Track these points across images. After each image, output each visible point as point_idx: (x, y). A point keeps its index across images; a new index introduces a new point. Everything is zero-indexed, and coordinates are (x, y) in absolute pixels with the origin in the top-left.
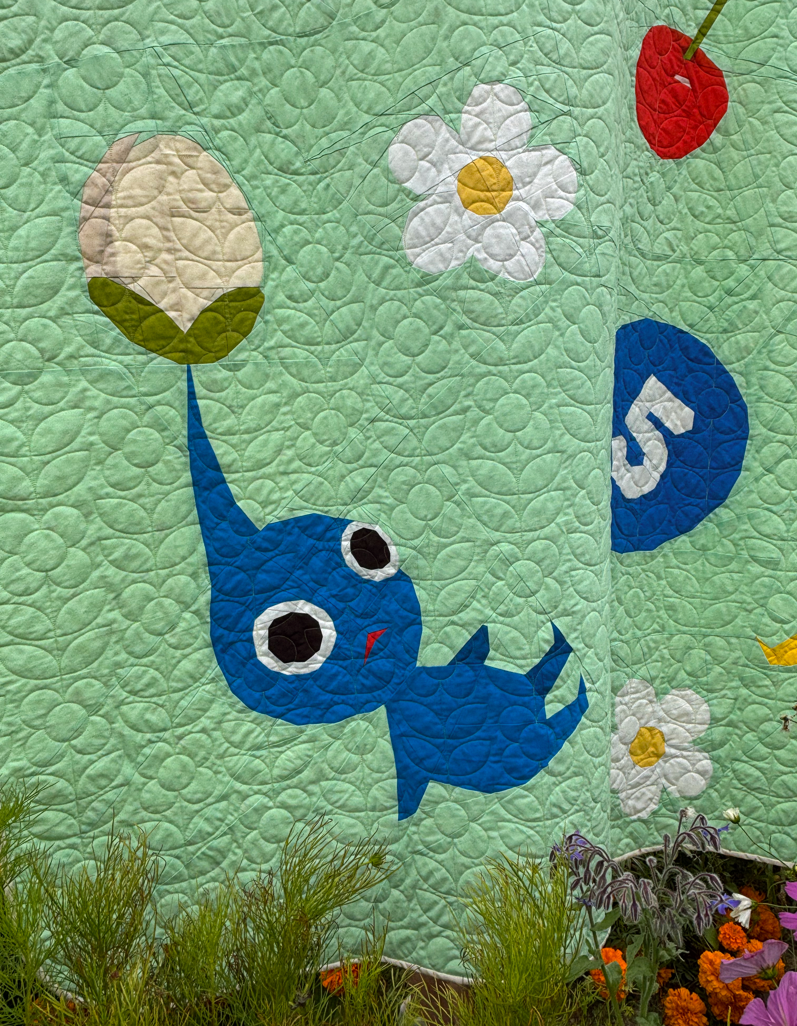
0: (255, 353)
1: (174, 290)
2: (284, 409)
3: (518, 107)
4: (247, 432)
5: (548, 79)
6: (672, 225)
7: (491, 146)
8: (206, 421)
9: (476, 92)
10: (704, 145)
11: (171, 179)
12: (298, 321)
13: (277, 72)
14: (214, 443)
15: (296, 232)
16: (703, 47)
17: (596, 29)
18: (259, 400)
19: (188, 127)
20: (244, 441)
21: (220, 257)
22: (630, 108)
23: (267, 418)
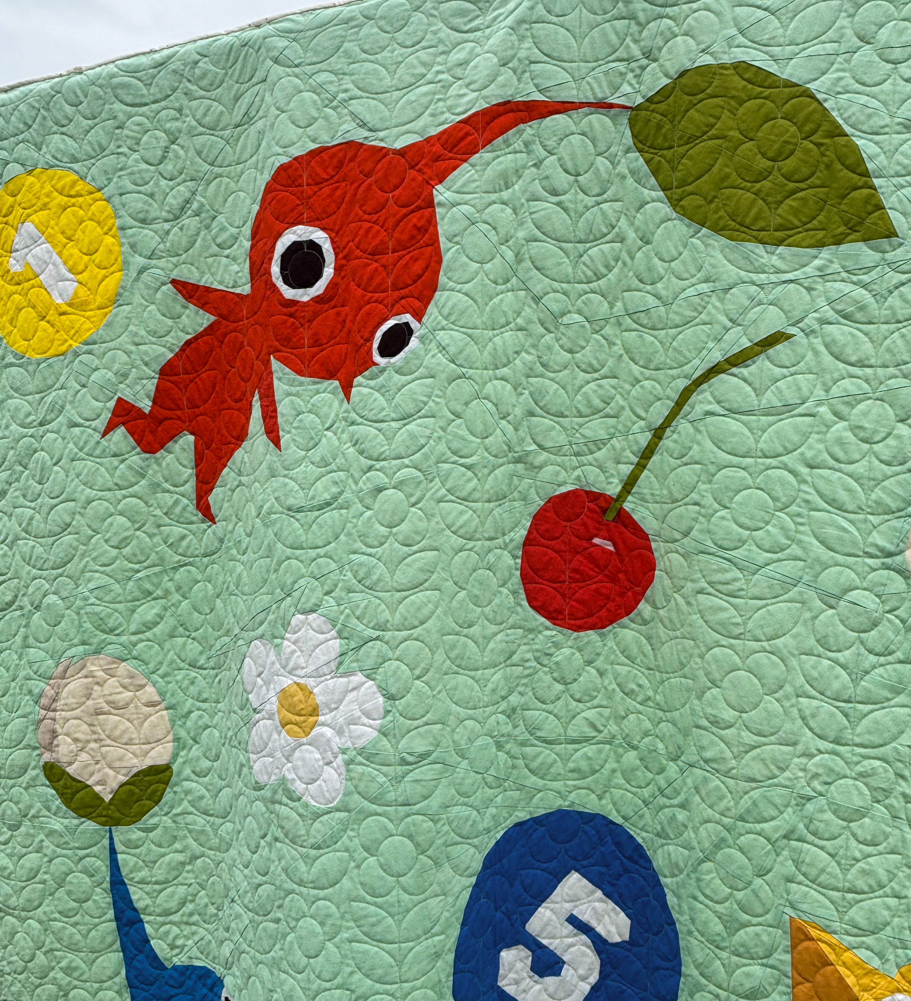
0: (164, 818)
1: (99, 770)
2: (188, 868)
3: (328, 636)
4: (157, 883)
5: (358, 606)
6: (596, 702)
7: (301, 672)
8: (124, 871)
9: (294, 621)
10: (632, 615)
11: (96, 688)
12: (198, 794)
13: (186, 589)
14: (131, 889)
15: (200, 717)
16: (628, 506)
17: (415, 548)
18: (167, 858)
19: (110, 647)
20: (155, 891)
21: (137, 741)
22: (514, 593)
23: (175, 873)
